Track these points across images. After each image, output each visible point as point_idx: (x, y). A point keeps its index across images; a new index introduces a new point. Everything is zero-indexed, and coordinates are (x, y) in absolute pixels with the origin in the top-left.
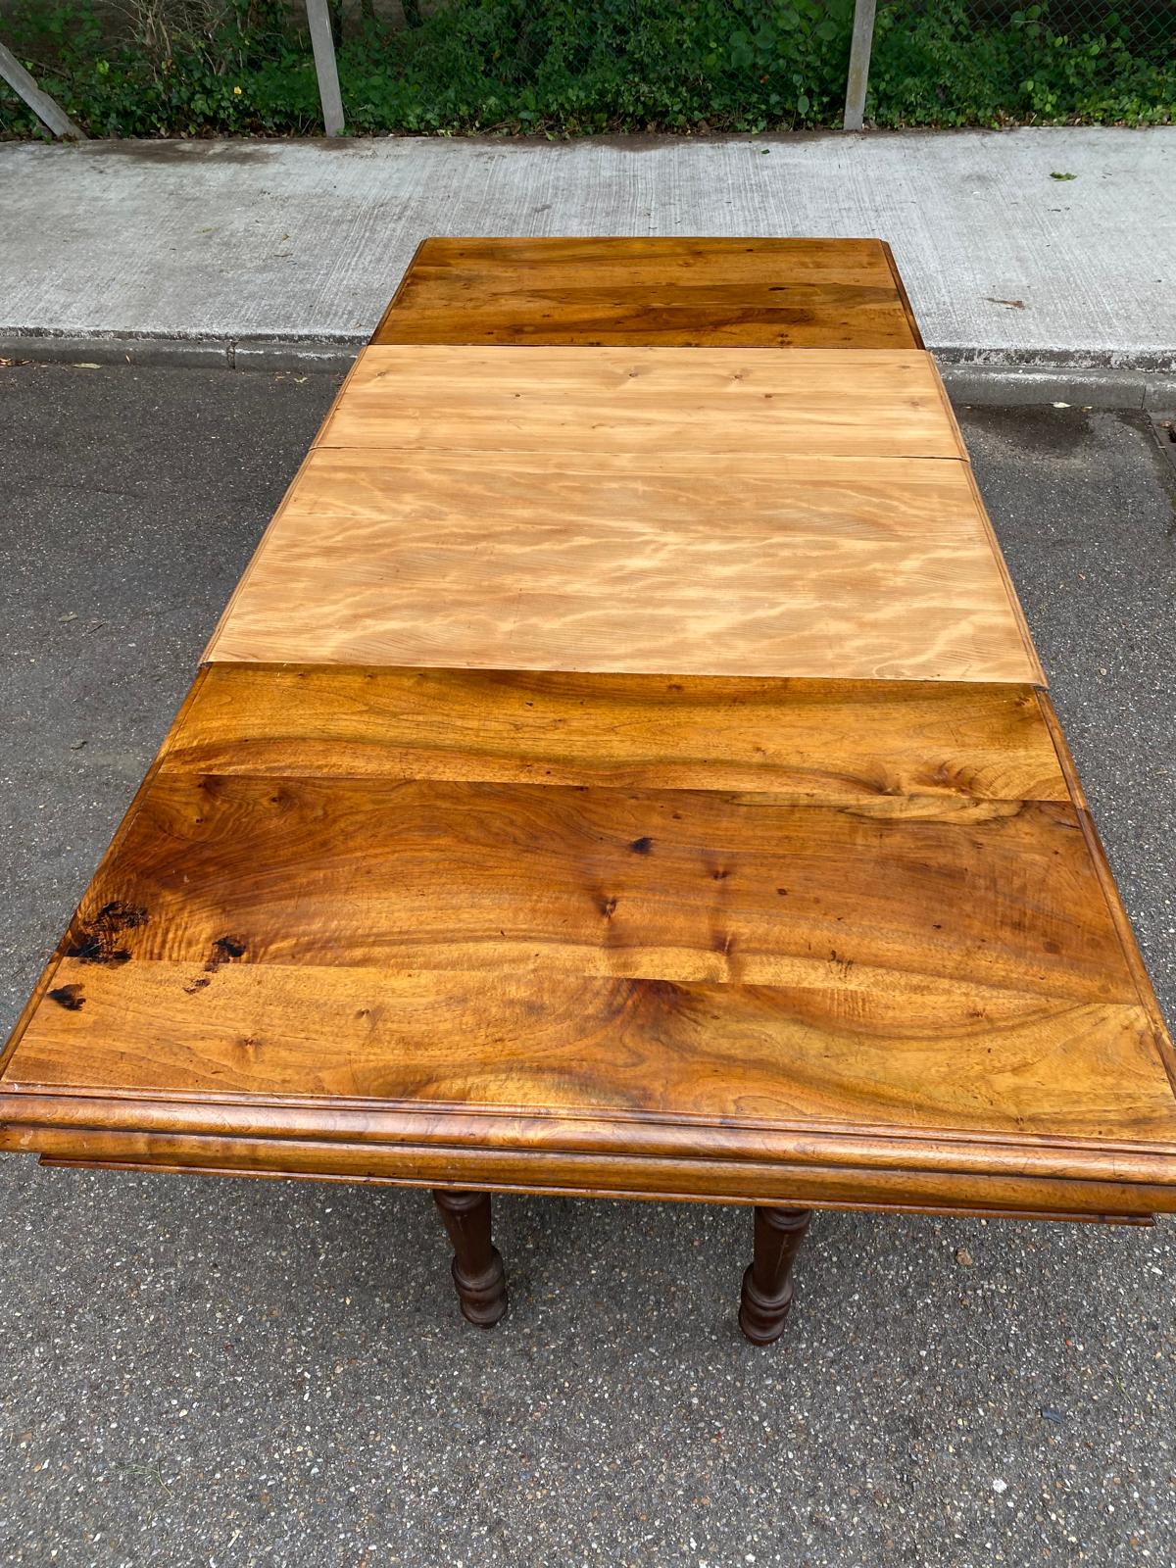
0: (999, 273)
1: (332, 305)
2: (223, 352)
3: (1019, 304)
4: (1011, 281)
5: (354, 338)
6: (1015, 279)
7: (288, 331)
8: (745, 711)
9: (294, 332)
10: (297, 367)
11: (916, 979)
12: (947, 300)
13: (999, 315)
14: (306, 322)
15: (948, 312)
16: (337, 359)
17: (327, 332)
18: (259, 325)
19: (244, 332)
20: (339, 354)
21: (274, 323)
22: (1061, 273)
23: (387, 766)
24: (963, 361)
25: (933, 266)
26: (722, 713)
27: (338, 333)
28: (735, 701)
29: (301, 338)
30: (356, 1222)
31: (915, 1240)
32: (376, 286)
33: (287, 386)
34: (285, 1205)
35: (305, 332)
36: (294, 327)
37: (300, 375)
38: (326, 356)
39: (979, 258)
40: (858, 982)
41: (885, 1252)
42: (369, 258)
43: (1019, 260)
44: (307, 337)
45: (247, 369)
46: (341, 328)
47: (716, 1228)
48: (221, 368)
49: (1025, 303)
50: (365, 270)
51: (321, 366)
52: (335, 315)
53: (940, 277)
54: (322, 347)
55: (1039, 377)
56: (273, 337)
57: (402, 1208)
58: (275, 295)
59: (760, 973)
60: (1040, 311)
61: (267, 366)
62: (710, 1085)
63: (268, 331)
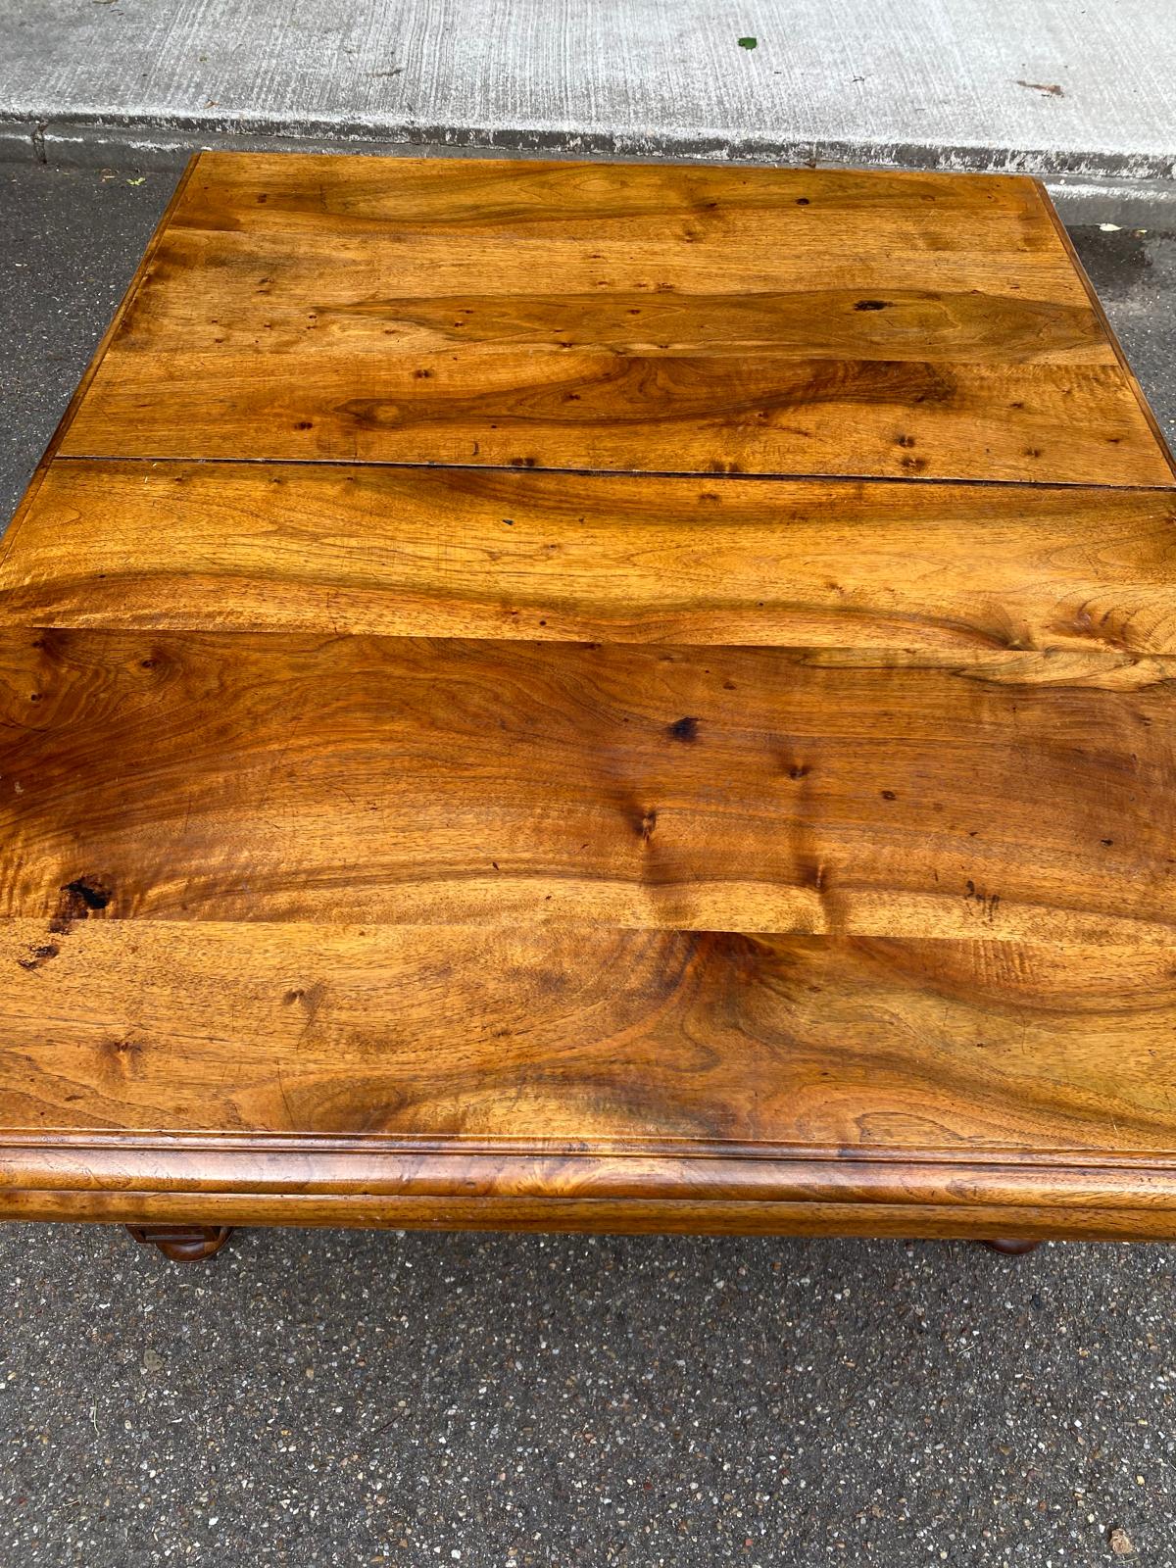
0: (1028, 47)
1: (173, 74)
2: (27, 138)
3: (1056, 90)
4: (1043, 57)
5: (205, 121)
6: (1050, 57)
7: (113, 110)
8: (809, 532)
9: (123, 111)
10: (128, 162)
11: (1090, 921)
12: (969, 83)
13: (1033, 104)
14: (138, 98)
15: (971, 99)
16: (183, 152)
17: (168, 112)
18: (74, 100)
19: (55, 110)
20: (186, 145)
21: (95, 99)
22: (1103, 49)
23: (309, 614)
24: (991, 166)
25: (946, 34)
26: (778, 534)
27: (182, 114)
28: (793, 516)
29: (132, 120)
30: (255, 1539)
31: (1051, 1515)
32: (232, 47)
33: (118, 190)
34: (148, 1517)
35: (136, 111)
36: (122, 104)
37: (136, 174)
38: (168, 147)
39: (1001, 26)
40: (1009, 928)
41: (1012, 1539)
42: (221, 8)
43: (1050, 30)
44: (142, 119)
45: (62, 164)
46: (186, 107)
47: (775, 1515)
48: (24, 161)
49: (1064, 88)
50: (216, 25)
51: (163, 161)
52: (178, 87)
53: (956, 50)
54: (163, 134)
55: (1085, 191)
56: (92, 118)
57: (323, 1510)
58: (95, 58)
59: (872, 919)
60: (1083, 99)
61: (86, 159)
62: (820, 1097)
63: (88, 110)
